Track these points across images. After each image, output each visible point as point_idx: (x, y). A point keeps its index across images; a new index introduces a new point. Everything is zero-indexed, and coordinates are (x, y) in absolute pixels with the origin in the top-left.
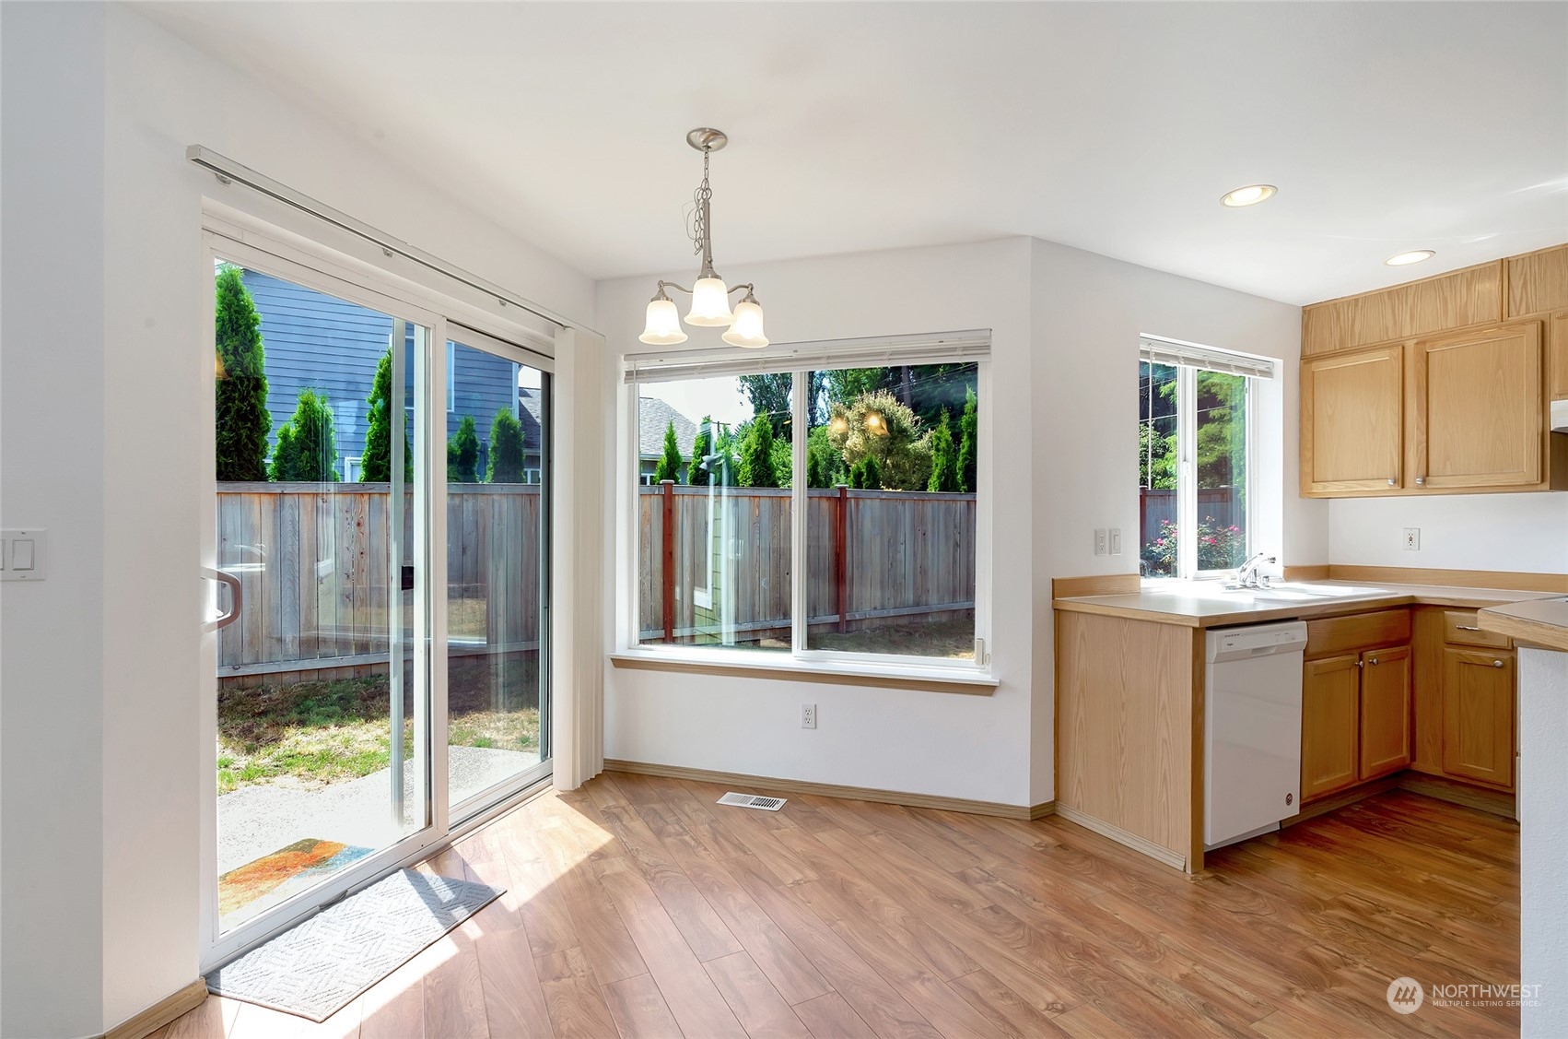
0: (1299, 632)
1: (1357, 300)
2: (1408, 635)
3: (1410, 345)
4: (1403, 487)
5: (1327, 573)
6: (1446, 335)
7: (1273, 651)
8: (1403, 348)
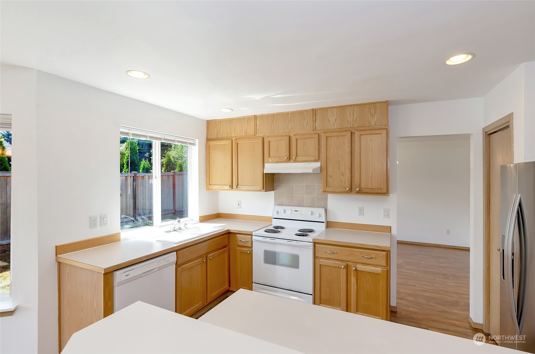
0: (172, 257)
1: (221, 121)
2: (227, 243)
3: (234, 139)
4: (232, 188)
5: (217, 216)
6: (242, 138)
7: (156, 270)
8: (232, 140)
